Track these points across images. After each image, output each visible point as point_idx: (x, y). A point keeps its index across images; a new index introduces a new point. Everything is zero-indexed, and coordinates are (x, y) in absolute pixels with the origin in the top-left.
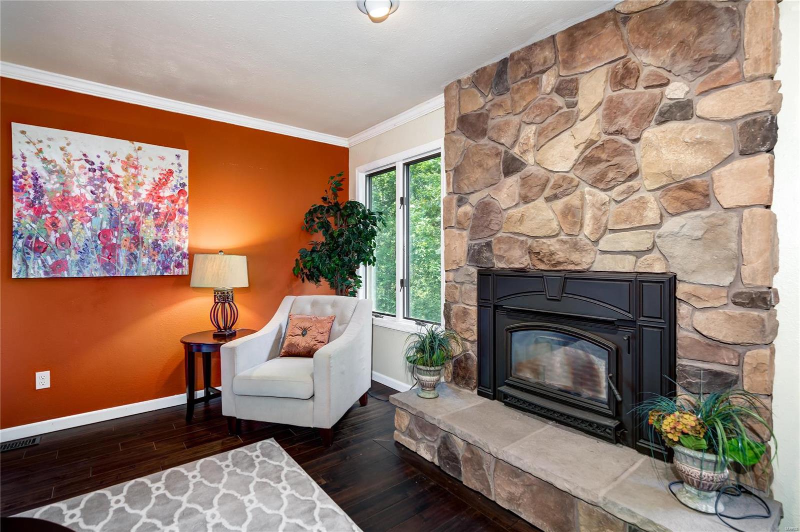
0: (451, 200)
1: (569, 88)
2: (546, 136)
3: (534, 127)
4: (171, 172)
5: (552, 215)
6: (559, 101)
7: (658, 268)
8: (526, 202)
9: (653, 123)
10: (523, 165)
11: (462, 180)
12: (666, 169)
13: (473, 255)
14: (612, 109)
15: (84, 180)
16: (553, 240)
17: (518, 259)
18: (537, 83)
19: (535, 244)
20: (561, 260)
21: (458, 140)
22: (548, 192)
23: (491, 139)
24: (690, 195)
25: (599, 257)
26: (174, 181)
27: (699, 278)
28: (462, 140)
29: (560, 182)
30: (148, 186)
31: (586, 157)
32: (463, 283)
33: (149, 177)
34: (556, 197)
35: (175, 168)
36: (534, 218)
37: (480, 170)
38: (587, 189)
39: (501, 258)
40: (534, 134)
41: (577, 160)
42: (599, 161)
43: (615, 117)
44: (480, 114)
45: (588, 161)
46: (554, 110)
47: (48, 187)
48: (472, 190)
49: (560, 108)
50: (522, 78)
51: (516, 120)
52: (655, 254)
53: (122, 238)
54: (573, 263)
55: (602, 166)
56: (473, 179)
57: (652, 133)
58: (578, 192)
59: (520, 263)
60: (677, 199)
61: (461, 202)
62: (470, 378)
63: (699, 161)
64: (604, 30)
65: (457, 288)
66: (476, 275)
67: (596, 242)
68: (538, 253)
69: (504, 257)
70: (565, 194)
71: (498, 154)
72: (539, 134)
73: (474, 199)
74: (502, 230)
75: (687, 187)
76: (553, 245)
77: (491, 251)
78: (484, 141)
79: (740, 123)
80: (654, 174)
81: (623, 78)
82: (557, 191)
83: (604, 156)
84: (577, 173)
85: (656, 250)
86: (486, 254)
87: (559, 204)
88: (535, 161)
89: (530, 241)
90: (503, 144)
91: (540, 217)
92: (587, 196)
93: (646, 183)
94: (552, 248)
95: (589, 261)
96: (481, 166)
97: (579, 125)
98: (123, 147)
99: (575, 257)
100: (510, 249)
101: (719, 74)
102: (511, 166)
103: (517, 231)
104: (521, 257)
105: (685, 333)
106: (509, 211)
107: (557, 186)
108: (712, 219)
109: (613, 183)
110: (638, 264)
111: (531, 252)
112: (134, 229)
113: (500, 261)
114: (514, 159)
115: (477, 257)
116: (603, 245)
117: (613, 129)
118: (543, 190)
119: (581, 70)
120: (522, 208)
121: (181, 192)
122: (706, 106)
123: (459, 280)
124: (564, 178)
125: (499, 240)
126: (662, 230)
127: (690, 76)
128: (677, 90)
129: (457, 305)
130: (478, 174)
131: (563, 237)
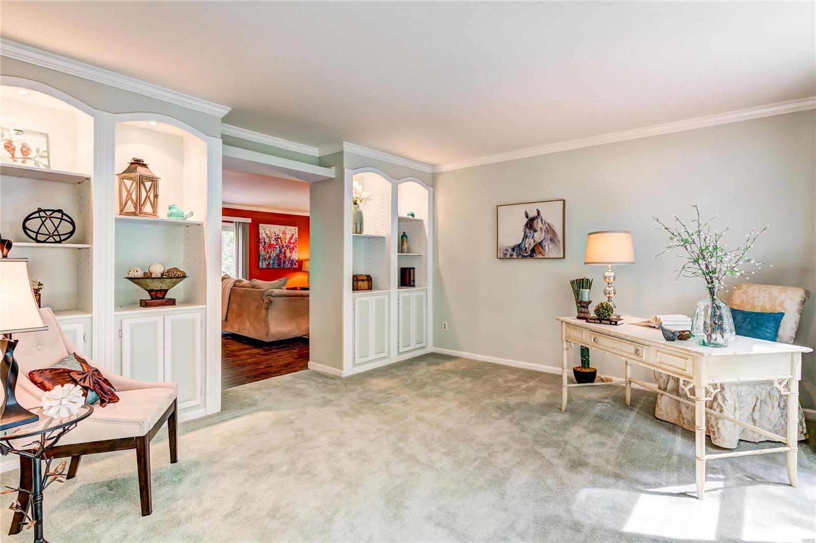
4: (293, 235)
15: (274, 239)
30: (288, 240)
33: (288, 236)
35: (294, 233)
47: (267, 241)
53: (282, 256)
98: (282, 228)
112: (285, 253)
121: (296, 241)
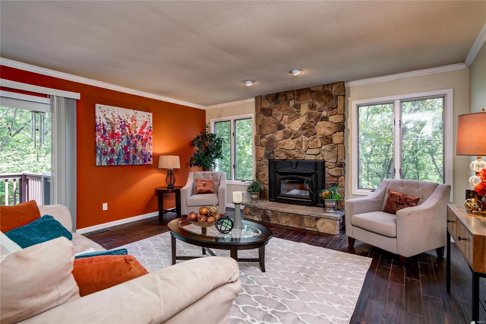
0: (258, 136)
1: (298, 107)
2: (291, 119)
3: (287, 116)
4: (147, 122)
5: (293, 143)
6: (295, 110)
7: (321, 158)
8: (285, 139)
9: (319, 121)
10: (284, 127)
11: (263, 130)
12: (322, 133)
13: (267, 155)
14: (310, 116)
16: (294, 151)
17: (283, 156)
18: (289, 103)
19: (288, 152)
20: (296, 157)
21: (261, 116)
22: (292, 136)
23: (273, 118)
24: (328, 140)
25: (307, 156)
26: (147, 126)
27: (330, 161)
28: (262, 116)
29: (296, 134)
30: (139, 128)
31: (303, 127)
32: (263, 165)
33: (140, 124)
34: (294, 138)
35: (148, 120)
36: (288, 144)
37: (269, 127)
38: (303, 136)
39: (277, 156)
40: (288, 118)
41: (300, 128)
42: (306, 129)
43: (310, 118)
44: (269, 109)
45: (303, 129)
46: (293, 112)
47: (108, 129)
48: (266, 134)
49: (295, 112)
50: (284, 101)
51: (281, 113)
52: (320, 155)
53: (131, 149)
54: (299, 157)
55: (307, 130)
56: (267, 130)
57: (319, 123)
58: (301, 137)
59: (284, 158)
60: (325, 141)
61: (262, 137)
62: (266, 196)
63: (329, 132)
64: (307, 94)
65: (261, 167)
66: (268, 162)
67: (306, 152)
68: (289, 155)
69: (278, 156)
70: (297, 137)
71: (276, 123)
72: (289, 119)
73: (267, 136)
74: (278, 147)
75: (327, 138)
76: (294, 152)
77: (274, 154)
78: (270, 118)
79: (337, 124)
80: (320, 134)
81: (312, 107)
82: (295, 136)
83: (308, 128)
84: (300, 131)
85: (320, 154)
86: (272, 155)
87: (295, 140)
88: (288, 127)
89: (287, 151)
90: (277, 120)
91: (290, 144)
92: (303, 138)
93: (318, 136)
94: (294, 153)
95: (304, 157)
96: (270, 126)
97: (301, 118)
98: (131, 112)
99: (300, 156)
100: (280, 153)
101: (333, 111)
102: (280, 127)
103: (282, 148)
104: (284, 156)
105: (327, 175)
106: (280, 141)
107: (294, 135)
108: (332, 146)
109: (310, 135)
110: (316, 157)
111: (287, 154)
112: (135, 145)
113: (277, 157)
114: (281, 125)
115: (269, 156)
116: (307, 152)
117: (310, 121)
118: (290, 136)
119: (301, 102)
120: (284, 141)
121: (150, 130)
122: (331, 119)
123: (262, 164)
124: (297, 133)
125: (277, 150)
126: (322, 149)
127: (327, 110)
128: (324, 113)
129: (261, 172)
130: (268, 129)
131: (296, 150)
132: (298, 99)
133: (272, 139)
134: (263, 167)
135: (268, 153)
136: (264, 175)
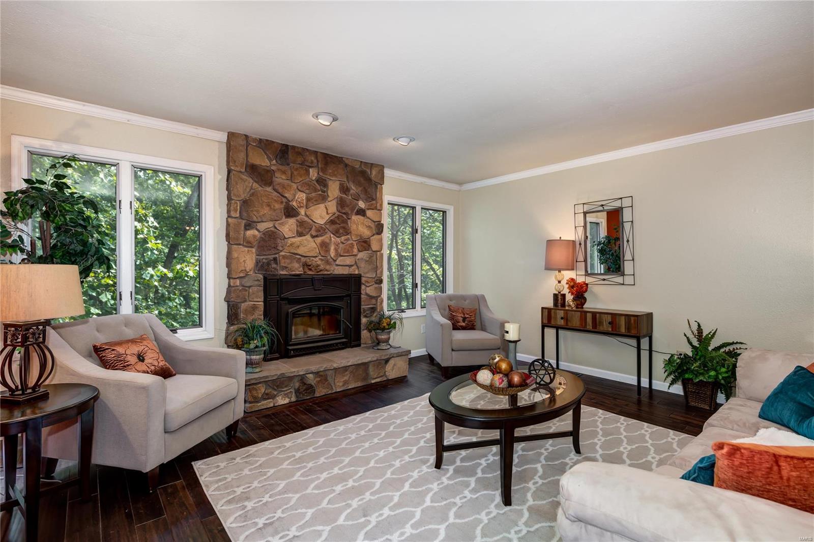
0: (240, 224)
2: (311, 202)
3: (304, 195)
5: (315, 245)
6: (318, 187)
7: (357, 272)
8: (300, 236)
9: (355, 214)
10: (297, 214)
11: (253, 211)
12: (360, 234)
13: (262, 266)
14: (341, 203)
16: (317, 259)
17: (297, 269)
18: (308, 173)
19: (308, 260)
20: (321, 269)
21: (247, 180)
22: (312, 233)
23: (275, 190)
24: (365, 245)
25: (336, 267)
28: (250, 181)
29: (319, 229)
31: (331, 220)
32: (250, 287)
34: (317, 236)
36: (306, 246)
38: (331, 235)
39: (284, 268)
40: (305, 198)
41: (327, 220)
42: (337, 223)
43: (342, 206)
44: (267, 171)
46: (315, 190)
48: (260, 220)
49: (319, 191)
50: (299, 164)
51: (294, 186)
52: (355, 267)
57: (355, 218)
58: (327, 235)
59: (299, 271)
60: (362, 246)
61: (248, 226)
63: (367, 233)
66: (262, 281)
67: (335, 261)
68: (310, 266)
70: (321, 235)
71: (282, 202)
72: (308, 200)
74: (285, 251)
75: (365, 242)
77: (277, 263)
78: (269, 189)
79: (376, 223)
80: (355, 234)
81: (345, 190)
82: (317, 233)
84: (327, 226)
85: (356, 265)
87: (319, 240)
88: (306, 214)
89: (303, 259)
90: (285, 197)
91: (309, 246)
92: (331, 239)
93: (353, 237)
94: (316, 263)
95: (333, 269)
96: (269, 206)
97: (328, 203)
100: (291, 263)
101: (371, 204)
102: (291, 212)
103: (295, 252)
104: (299, 268)
105: (364, 296)
106: (291, 240)
107: (318, 231)
108: (370, 255)
109: (341, 235)
110: (350, 270)
111: (306, 265)
113: (283, 270)
114: (293, 209)
116: (338, 262)
117: (344, 211)
118: (310, 231)
119: (329, 177)
120: (298, 239)
122: (369, 213)
123: (248, 285)
124: (322, 227)
125: (284, 257)
126: (358, 257)
127: (365, 201)
128: (362, 204)
129: (247, 304)
130: (265, 210)
131: (321, 257)
132: (324, 170)
133: (273, 232)
134: (251, 291)
135: (264, 260)
136: (254, 308)
